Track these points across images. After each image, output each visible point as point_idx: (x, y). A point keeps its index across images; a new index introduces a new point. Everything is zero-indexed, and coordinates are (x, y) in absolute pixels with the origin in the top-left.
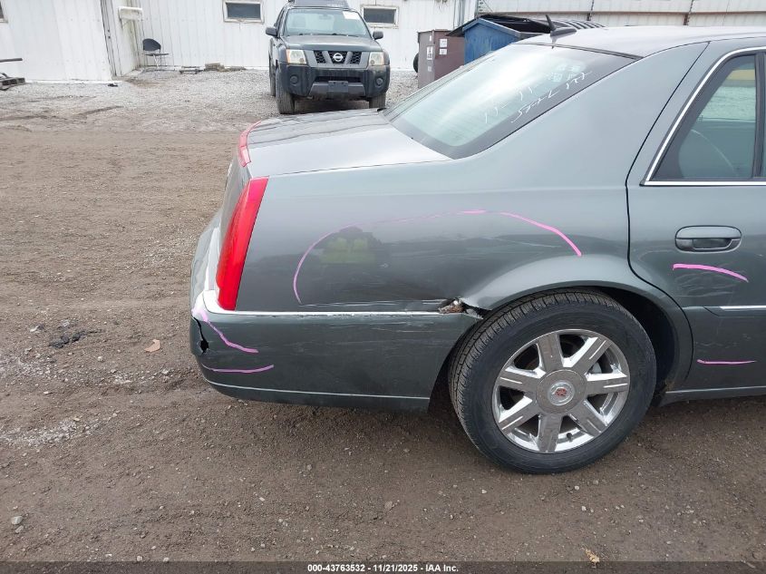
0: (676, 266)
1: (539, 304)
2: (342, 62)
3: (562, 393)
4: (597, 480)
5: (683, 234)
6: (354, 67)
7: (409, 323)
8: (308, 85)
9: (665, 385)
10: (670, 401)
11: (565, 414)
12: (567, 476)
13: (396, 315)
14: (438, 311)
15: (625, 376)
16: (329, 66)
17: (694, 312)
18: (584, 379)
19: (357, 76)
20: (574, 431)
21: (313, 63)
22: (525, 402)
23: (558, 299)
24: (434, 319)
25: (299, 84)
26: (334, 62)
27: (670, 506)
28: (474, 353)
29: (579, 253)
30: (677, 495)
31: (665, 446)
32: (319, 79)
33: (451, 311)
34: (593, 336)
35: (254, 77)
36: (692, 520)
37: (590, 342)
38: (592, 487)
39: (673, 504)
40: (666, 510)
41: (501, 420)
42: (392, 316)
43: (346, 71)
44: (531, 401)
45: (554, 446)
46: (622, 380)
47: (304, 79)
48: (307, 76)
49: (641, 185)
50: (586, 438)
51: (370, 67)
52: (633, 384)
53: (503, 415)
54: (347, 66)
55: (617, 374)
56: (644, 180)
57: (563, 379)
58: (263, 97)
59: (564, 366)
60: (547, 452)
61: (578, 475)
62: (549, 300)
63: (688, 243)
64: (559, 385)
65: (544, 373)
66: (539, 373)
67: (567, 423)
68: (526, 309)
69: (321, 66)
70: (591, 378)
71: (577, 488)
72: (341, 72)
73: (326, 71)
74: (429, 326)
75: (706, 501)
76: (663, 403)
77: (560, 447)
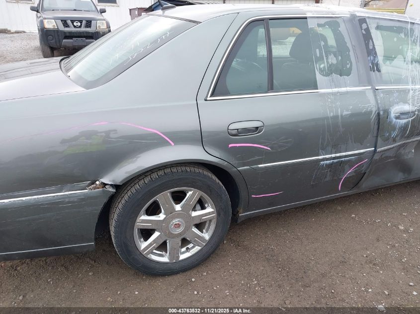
0: (230, 146)
1: (154, 176)
2: (80, 27)
3: (177, 226)
4: (204, 273)
5: (232, 127)
6: (88, 29)
7: (67, 200)
8: (60, 41)
9: (238, 212)
10: (243, 219)
11: (182, 237)
12: (188, 273)
13: (57, 196)
14: (86, 189)
15: (213, 210)
16: (72, 29)
17: (245, 170)
18: (190, 215)
19: (90, 35)
20: (190, 246)
21: (62, 28)
22: (156, 234)
23: (166, 172)
24: (84, 194)
25: (53, 41)
26: (75, 27)
27: (244, 280)
28: (117, 211)
29: (173, 144)
30: (249, 273)
31: (246, 243)
32: (66, 37)
33: (95, 188)
34: (191, 190)
35: (30, 37)
36: (255, 288)
37: (189, 194)
38: (203, 277)
39: (246, 279)
40: (242, 284)
41: (142, 248)
42: (54, 196)
43: (83, 32)
44: (159, 234)
45: (178, 257)
46: (212, 213)
47: (57, 37)
48: (58, 36)
49: (206, 100)
50: (197, 249)
51: (98, 30)
52: (219, 214)
53: (143, 245)
54: (83, 29)
55: (209, 210)
56: (207, 97)
57: (177, 218)
58: (35, 49)
59: (177, 210)
60: (174, 261)
61: (195, 271)
62: (161, 173)
63: (234, 132)
64: (176, 221)
65: (165, 216)
66: (162, 216)
67: (185, 242)
68: (147, 180)
69: (67, 29)
70: (194, 214)
71: (193, 280)
72: (80, 33)
73: (70, 33)
74: (82, 200)
75: (264, 274)
76: (239, 221)
77: (182, 257)
